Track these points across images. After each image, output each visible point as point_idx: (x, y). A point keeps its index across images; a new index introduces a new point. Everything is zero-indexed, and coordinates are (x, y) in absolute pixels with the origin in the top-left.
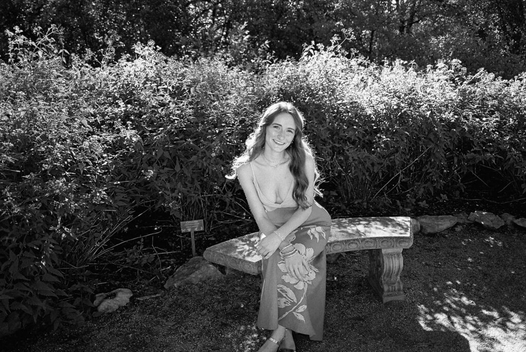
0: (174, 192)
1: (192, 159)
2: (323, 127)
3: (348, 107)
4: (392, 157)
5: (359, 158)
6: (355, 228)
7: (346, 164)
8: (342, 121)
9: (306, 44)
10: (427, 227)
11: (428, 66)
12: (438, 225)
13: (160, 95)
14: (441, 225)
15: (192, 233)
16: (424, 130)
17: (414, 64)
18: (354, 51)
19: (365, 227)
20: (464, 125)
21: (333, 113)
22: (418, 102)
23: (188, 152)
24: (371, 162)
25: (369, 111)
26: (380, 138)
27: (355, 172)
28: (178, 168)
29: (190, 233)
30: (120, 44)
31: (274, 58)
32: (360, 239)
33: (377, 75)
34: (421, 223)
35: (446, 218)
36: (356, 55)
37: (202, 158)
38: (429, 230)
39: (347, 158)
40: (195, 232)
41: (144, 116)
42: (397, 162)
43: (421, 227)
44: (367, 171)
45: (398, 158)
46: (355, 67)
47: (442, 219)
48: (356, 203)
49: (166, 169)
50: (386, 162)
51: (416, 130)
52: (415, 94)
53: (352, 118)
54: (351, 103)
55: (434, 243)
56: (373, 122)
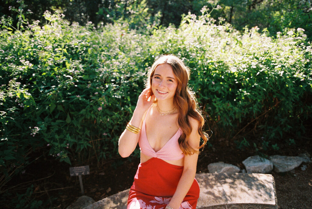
0: (63, 143)
1: (81, 112)
2: (195, 83)
3: (216, 66)
4: (251, 108)
5: (224, 108)
6: (221, 189)
7: (214, 113)
8: (211, 77)
9: (184, 15)
10: (278, 167)
11: (277, 33)
12: (288, 166)
13: (57, 56)
14: (291, 166)
15: (80, 176)
16: (277, 87)
17: (266, 32)
18: (221, 19)
19: (231, 187)
20: (309, 82)
21: (204, 70)
22: (273, 63)
23: (79, 106)
24: (234, 112)
25: (233, 70)
26: (242, 92)
27: (221, 120)
28: (68, 120)
29: (78, 176)
30: (28, 12)
31: (160, 25)
32: (226, 205)
33: (239, 39)
34: (274, 163)
35: (294, 159)
36: (223, 22)
37: (90, 111)
38: (281, 170)
39: (214, 108)
40: (82, 176)
41: (44, 74)
42: (254, 112)
43: (274, 166)
44: (230, 119)
45: (255, 109)
46: (222, 33)
47: (291, 160)
48: (220, 140)
49: (58, 121)
50: (246, 111)
51: (271, 86)
52: (270, 56)
53: (219, 75)
54: (219, 62)
55: (285, 183)
56: (236, 78)
